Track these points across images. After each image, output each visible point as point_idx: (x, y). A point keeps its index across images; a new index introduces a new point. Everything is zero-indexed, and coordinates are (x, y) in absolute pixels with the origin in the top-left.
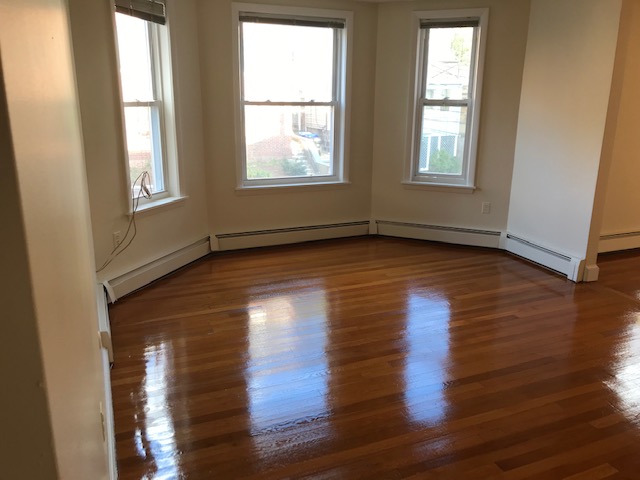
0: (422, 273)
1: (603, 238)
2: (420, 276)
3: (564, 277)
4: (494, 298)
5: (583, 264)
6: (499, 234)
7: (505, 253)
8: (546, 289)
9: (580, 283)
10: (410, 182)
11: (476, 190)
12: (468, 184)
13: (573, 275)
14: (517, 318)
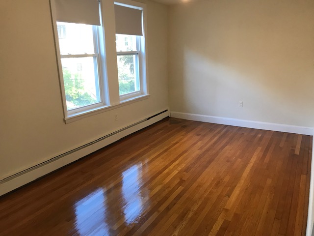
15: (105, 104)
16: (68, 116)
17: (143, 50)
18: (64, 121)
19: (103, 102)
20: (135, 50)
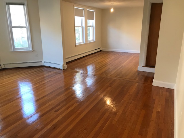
0: (23, 76)
1: (66, 59)
2: (22, 77)
3: (59, 69)
4: (44, 78)
5: (63, 65)
6: (42, 62)
7: (44, 66)
8: (56, 73)
9: (63, 70)
10: (13, 51)
11: (33, 51)
12: (31, 49)
13: (62, 68)
14: (51, 80)
15: (83, 43)
16: (76, 45)
17: (94, 25)
18: (75, 46)
19: (83, 42)
20: (91, 25)
